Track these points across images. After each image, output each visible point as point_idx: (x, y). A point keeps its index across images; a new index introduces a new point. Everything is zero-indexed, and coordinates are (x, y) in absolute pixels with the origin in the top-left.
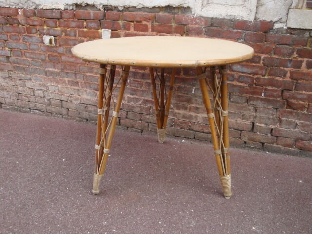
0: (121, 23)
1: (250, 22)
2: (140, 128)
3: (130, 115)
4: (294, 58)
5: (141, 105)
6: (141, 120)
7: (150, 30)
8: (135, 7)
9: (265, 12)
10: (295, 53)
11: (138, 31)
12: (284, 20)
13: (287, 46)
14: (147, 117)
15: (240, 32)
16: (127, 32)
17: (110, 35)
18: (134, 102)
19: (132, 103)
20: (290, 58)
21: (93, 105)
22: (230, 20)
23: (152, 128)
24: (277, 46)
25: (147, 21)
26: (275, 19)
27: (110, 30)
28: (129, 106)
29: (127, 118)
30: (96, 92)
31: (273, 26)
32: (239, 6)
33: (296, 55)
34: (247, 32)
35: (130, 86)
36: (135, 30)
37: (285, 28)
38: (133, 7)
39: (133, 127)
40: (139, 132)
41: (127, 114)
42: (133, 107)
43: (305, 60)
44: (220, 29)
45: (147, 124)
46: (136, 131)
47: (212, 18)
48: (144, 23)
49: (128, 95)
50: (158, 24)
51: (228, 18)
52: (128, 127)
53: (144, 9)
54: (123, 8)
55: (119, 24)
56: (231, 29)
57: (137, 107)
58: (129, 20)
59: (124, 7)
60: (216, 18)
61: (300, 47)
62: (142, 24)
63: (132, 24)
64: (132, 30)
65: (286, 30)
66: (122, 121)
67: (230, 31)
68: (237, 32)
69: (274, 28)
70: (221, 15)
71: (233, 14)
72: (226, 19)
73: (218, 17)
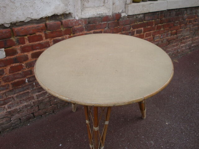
0: (14, 39)
1: (110, 16)
2: (51, 111)
3: (42, 106)
4: (132, 30)
5: (48, 95)
6: (51, 105)
7: (44, 38)
8: (23, 22)
9: (115, 8)
10: (131, 28)
11: (33, 42)
12: (124, 11)
13: (128, 25)
14: (56, 101)
15: (106, 23)
16: (23, 45)
17: (4, 53)
18: (42, 96)
19: (41, 98)
20: (130, 31)
21: (3, 118)
22: (100, 17)
23: (61, 106)
24: (124, 26)
25: (40, 32)
26: (120, 11)
27: (3, 49)
28: (39, 101)
29: (39, 110)
30: (3, 106)
31: (121, 15)
32: (101, 6)
33: (132, 29)
34: (109, 22)
35: (37, 87)
36: (30, 42)
37: (126, 15)
38: (21, 22)
39: (46, 113)
40: (51, 114)
41: (38, 107)
42: (43, 100)
43: (135, 30)
44: (95, 24)
45: (56, 105)
46: (49, 114)
47: (89, 18)
48: (38, 34)
49: (36, 94)
50: (50, 32)
51: (98, 16)
52: (42, 115)
53: (32, 21)
54: (10, 25)
55: (12, 41)
56: (100, 23)
57: (46, 98)
58: (21, 34)
59: (11, 23)
60: (92, 18)
61: (133, 24)
62: (36, 36)
63: (26, 37)
64: (27, 43)
65: (127, 16)
66: (35, 114)
67: (100, 24)
68: (104, 24)
69: (122, 17)
70: (94, 15)
71: (100, 13)
72: (97, 17)
73: (92, 16)
